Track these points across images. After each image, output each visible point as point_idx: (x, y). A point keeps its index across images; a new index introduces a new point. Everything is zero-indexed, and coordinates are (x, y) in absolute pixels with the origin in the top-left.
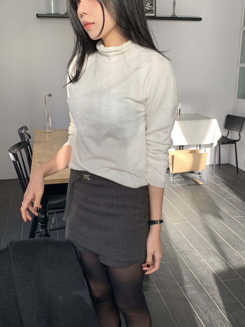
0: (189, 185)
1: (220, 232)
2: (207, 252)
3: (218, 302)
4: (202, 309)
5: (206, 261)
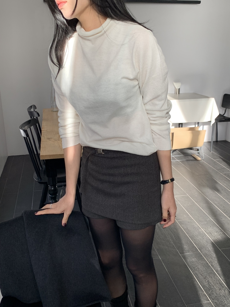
0: (187, 160)
1: (218, 204)
2: (205, 223)
3: (216, 269)
4: (201, 275)
5: (205, 231)
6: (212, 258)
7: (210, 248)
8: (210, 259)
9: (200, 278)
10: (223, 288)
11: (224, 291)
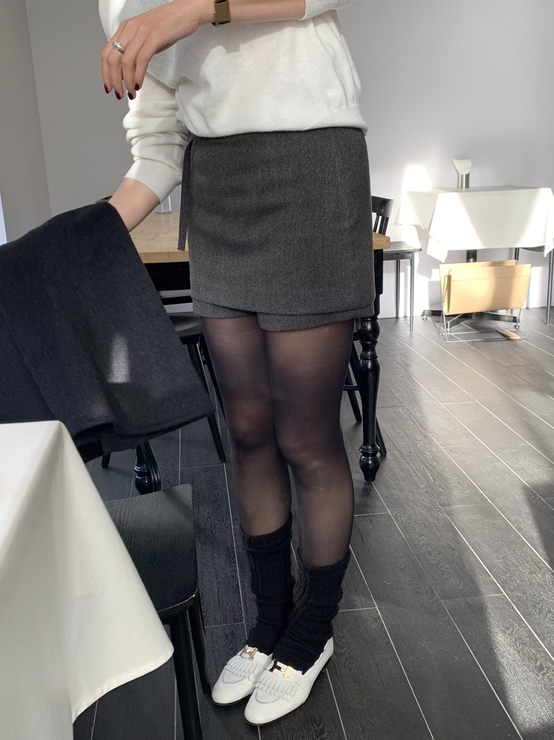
0: (486, 341)
2: (513, 451)
3: (527, 534)
4: (489, 545)
5: (510, 466)
6: (520, 515)
7: (519, 497)
8: (516, 516)
9: (484, 550)
10: (541, 569)
11: (543, 575)
